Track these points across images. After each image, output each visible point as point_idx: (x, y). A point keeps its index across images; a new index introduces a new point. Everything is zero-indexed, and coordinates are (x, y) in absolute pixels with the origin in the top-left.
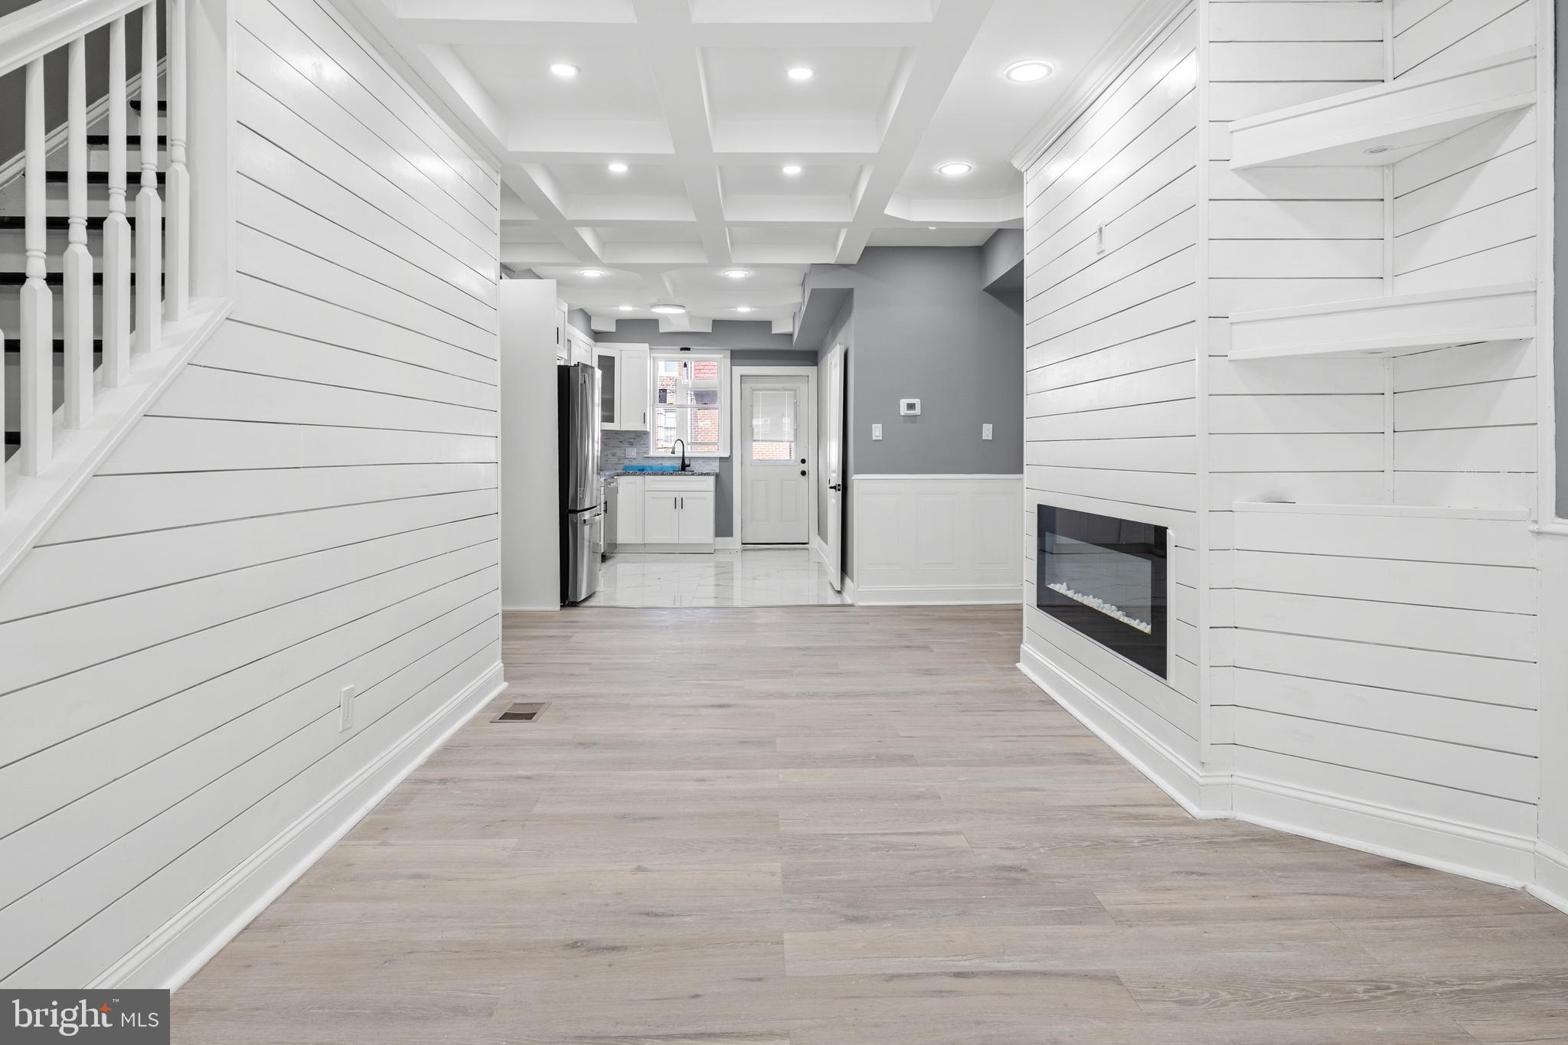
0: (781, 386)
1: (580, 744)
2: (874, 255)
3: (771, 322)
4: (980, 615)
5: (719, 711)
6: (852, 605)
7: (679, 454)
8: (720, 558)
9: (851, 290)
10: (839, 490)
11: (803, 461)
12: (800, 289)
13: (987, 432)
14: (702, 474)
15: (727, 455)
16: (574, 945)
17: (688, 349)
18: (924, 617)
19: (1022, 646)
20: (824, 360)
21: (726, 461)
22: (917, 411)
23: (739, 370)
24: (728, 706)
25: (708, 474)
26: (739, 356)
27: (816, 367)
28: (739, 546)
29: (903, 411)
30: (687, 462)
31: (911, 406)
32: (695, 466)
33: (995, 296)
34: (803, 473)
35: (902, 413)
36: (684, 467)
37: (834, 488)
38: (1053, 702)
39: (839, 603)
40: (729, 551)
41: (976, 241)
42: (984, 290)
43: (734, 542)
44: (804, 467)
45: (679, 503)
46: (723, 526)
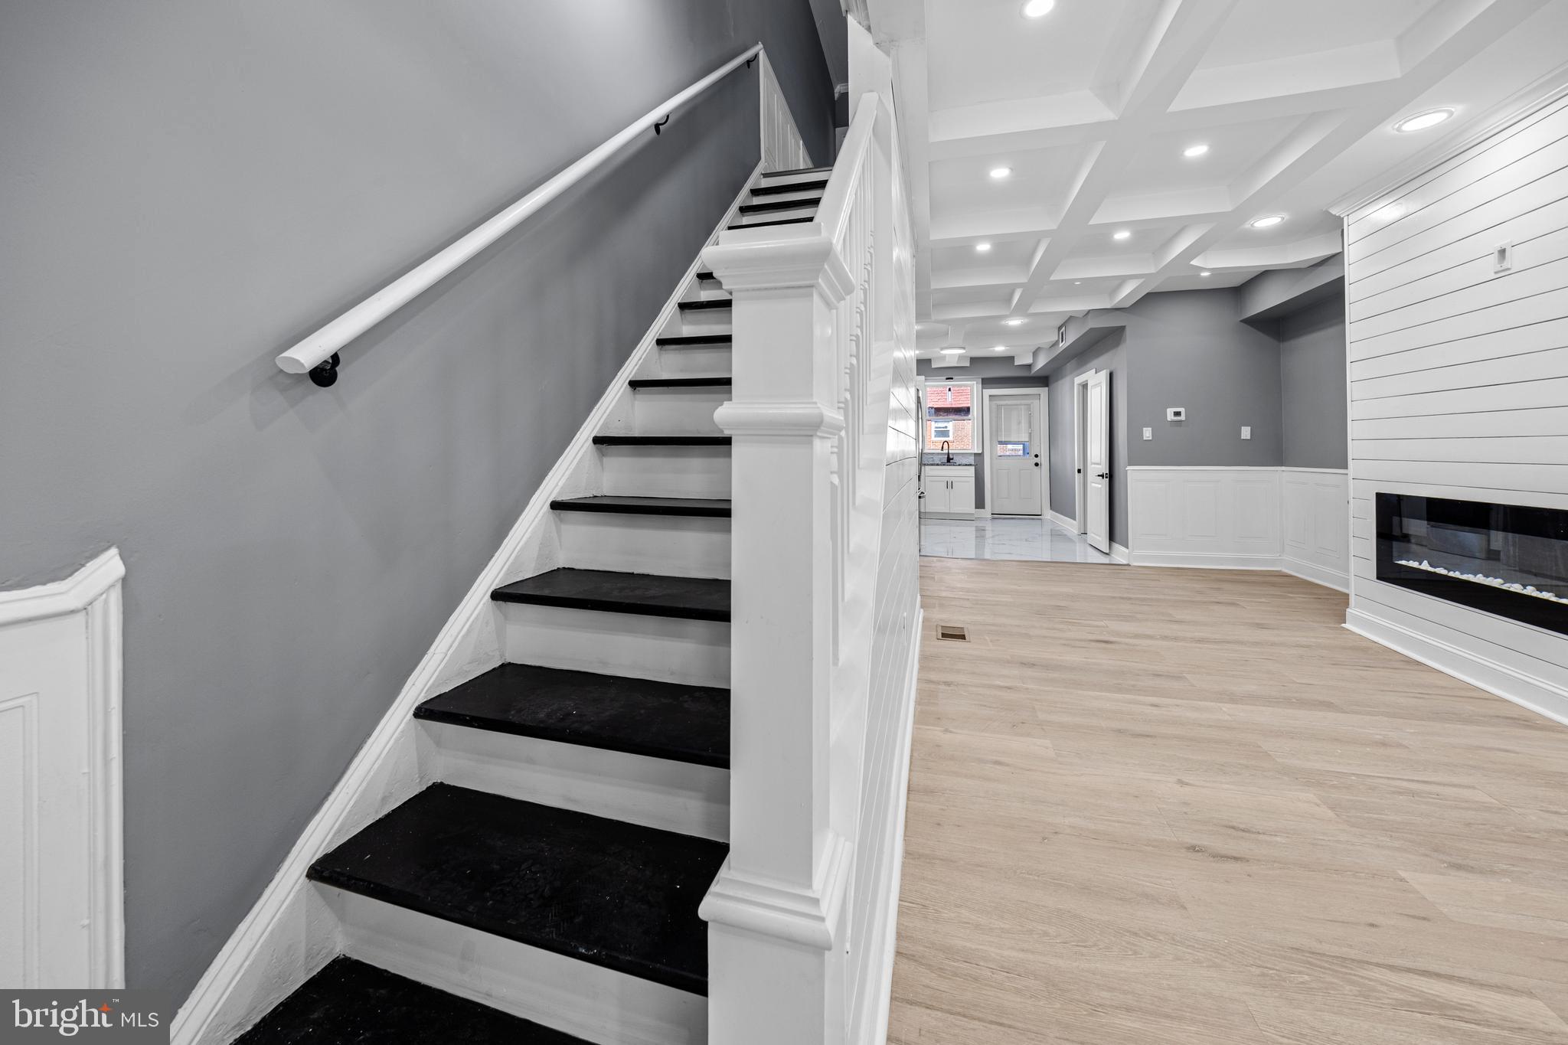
0: (1018, 402)
1: (1022, 663)
2: (1152, 299)
3: (1014, 357)
4: (1253, 578)
5: (1104, 645)
6: (1128, 565)
7: (946, 451)
8: (980, 524)
9: (1125, 326)
10: (1106, 477)
11: (1036, 456)
12: (1057, 330)
13: (1246, 433)
14: (966, 465)
15: (980, 452)
16: (1193, 848)
17: (952, 379)
18: (1201, 578)
19: (1348, 610)
20: (1060, 382)
21: (979, 456)
22: (1183, 417)
23: (988, 392)
24: (1111, 642)
25: (970, 465)
26: (987, 382)
27: (1047, 388)
28: (990, 516)
29: (1170, 417)
30: (951, 457)
31: (1177, 414)
32: (956, 459)
33: (1252, 326)
34: (1037, 465)
35: (1169, 419)
36: (949, 460)
37: (1102, 476)
38: (1419, 663)
39: (1108, 562)
40: (986, 519)
41: (1236, 282)
42: (1241, 321)
43: (986, 513)
44: (1037, 460)
45: (950, 485)
46: (980, 503)
